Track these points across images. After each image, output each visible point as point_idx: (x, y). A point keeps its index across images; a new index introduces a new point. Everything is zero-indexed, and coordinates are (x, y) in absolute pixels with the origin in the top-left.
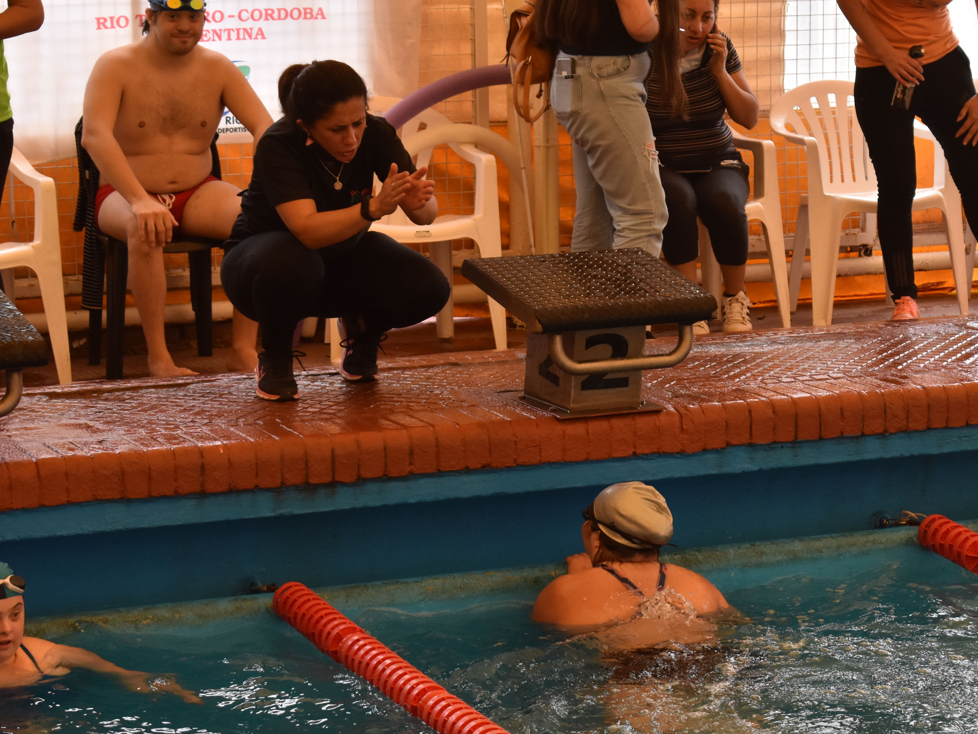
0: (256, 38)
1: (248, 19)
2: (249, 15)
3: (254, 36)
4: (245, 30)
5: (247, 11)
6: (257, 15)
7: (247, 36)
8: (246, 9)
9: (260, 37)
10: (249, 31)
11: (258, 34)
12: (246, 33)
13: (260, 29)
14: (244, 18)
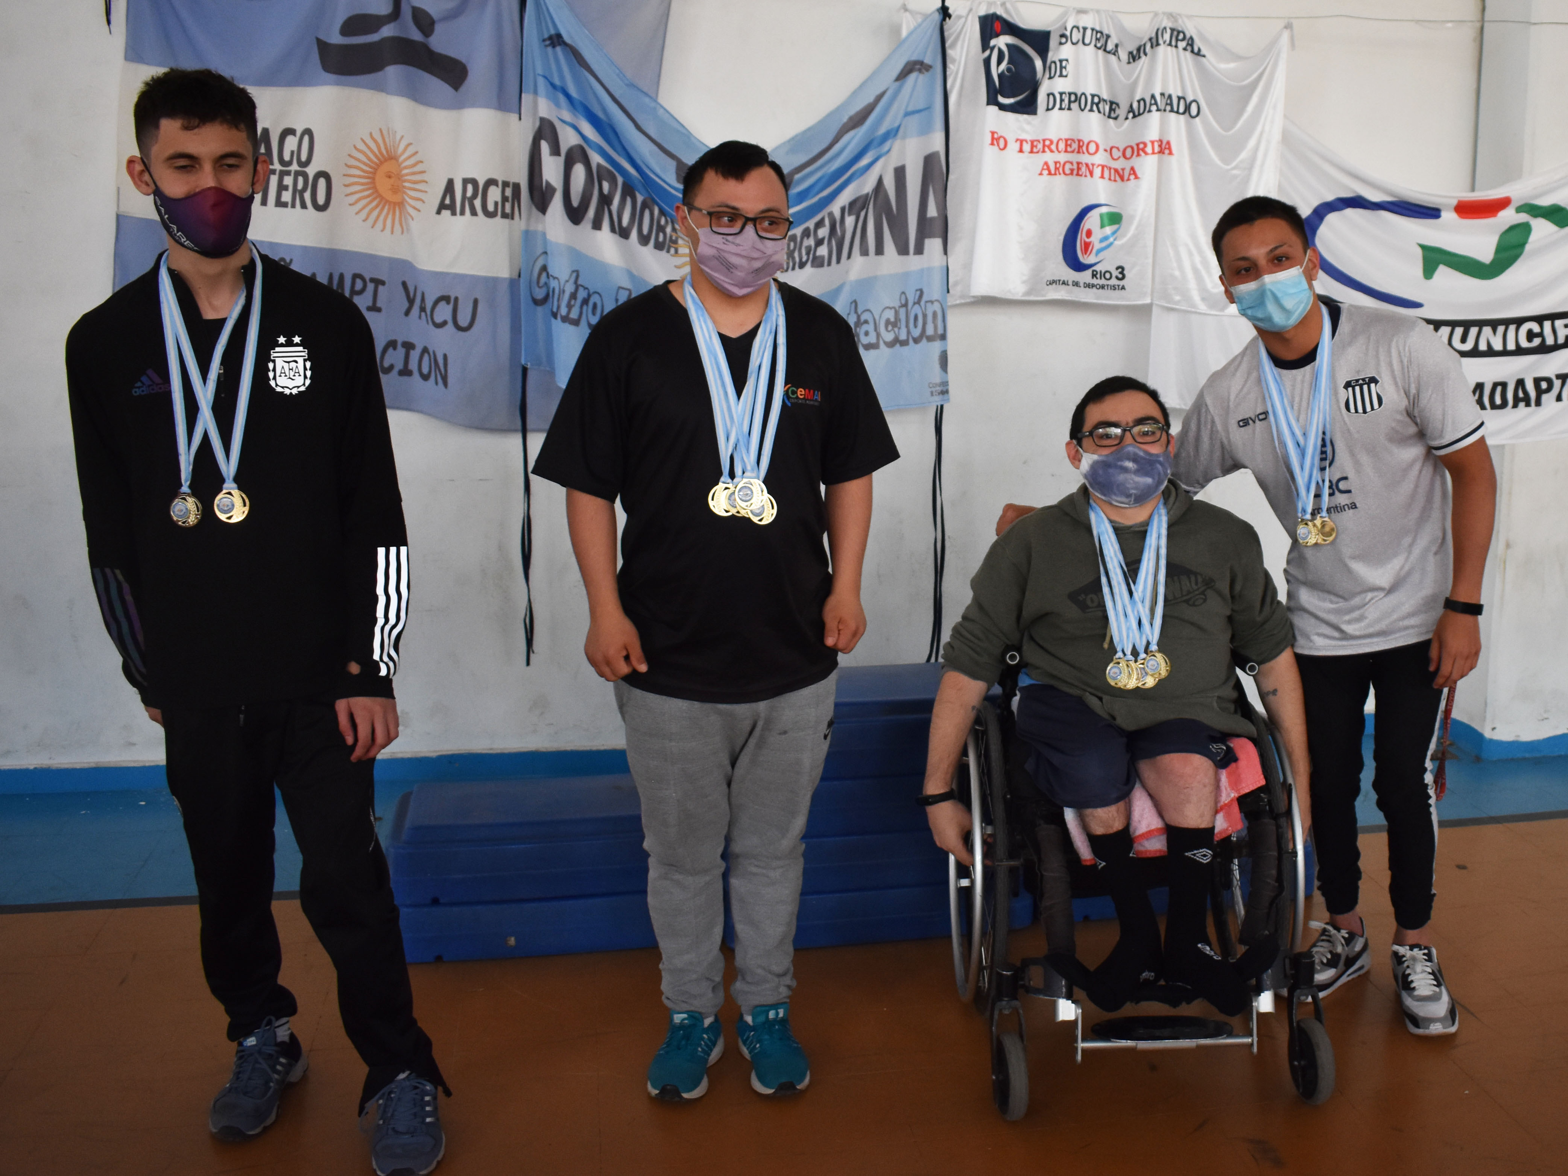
0: (1128, 180)
1: (1119, 157)
2: (1120, 154)
3: (1126, 177)
4: (1116, 171)
5: (1118, 149)
6: (1128, 153)
7: (1118, 178)
8: (1116, 146)
9: (1132, 177)
10: (1121, 172)
11: (1130, 174)
12: (1117, 175)
13: (1132, 169)
14: (1115, 157)
